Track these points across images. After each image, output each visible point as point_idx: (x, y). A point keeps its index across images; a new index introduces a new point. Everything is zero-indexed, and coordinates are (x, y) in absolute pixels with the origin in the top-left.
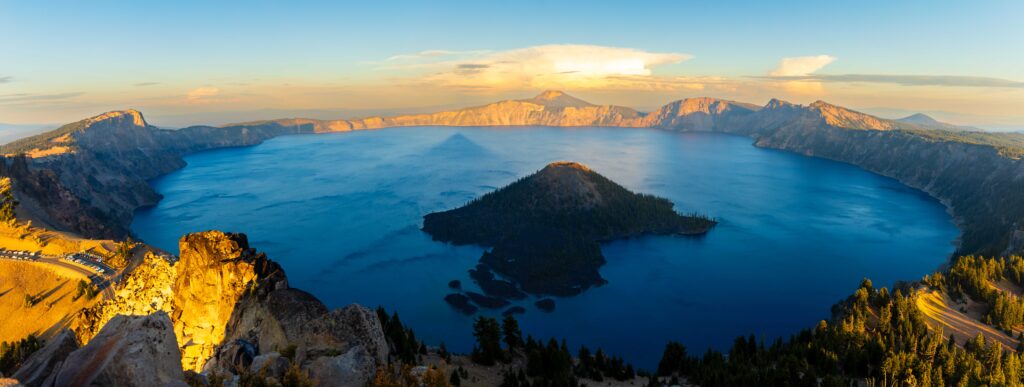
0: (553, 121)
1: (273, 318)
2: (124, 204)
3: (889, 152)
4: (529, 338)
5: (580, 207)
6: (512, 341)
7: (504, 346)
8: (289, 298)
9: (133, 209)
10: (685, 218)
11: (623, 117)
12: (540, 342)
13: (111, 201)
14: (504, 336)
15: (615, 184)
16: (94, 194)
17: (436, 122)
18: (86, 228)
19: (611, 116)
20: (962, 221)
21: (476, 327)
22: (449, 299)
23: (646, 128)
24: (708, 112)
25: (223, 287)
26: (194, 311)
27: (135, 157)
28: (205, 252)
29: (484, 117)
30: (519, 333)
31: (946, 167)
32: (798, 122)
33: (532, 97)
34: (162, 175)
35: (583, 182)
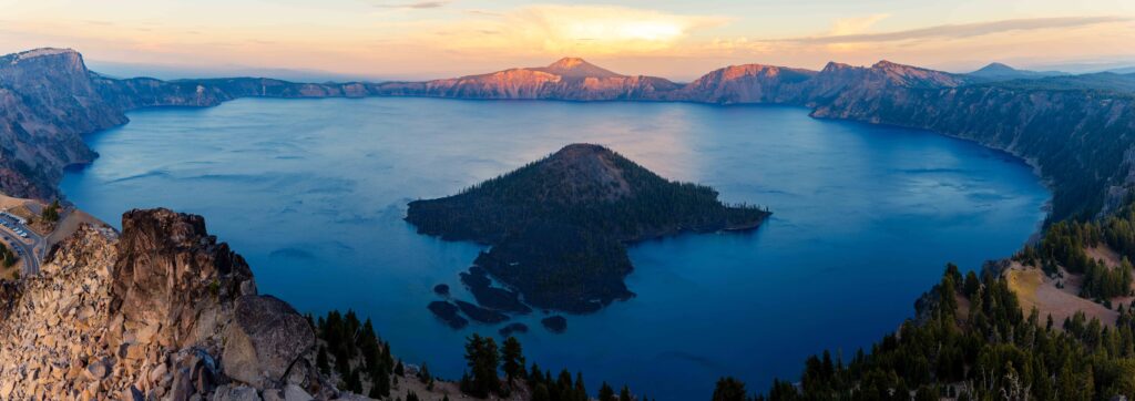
0: (571, 94)
1: (241, 330)
2: (54, 160)
3: (965, 111)
4: (534, 367)
5: (602, 199)
6: (513, 369)
7: (502, 376)
8: (263, 309)
9: (63, 165)
10: (732, 209)
11: (655, 89)
12: (548, 375)
13: (38, 154)
14: (502, 363)
15: (646, 171)
16: (18, 144)
17: (430, 92)
18: (8, 183)
19: (642, 88)
20: (1051, 182)
21: (469, 348)
22: (434, 307)
24: (756, 80)
25: (176, 280)
26: (137, 303)
27: (69, 106)
28: (153, 234)
30: (523, 360)
31: (1030, 120)
32: (860, 86)
33: (546, 65)
34: (100, 130)
35: (606, 169)
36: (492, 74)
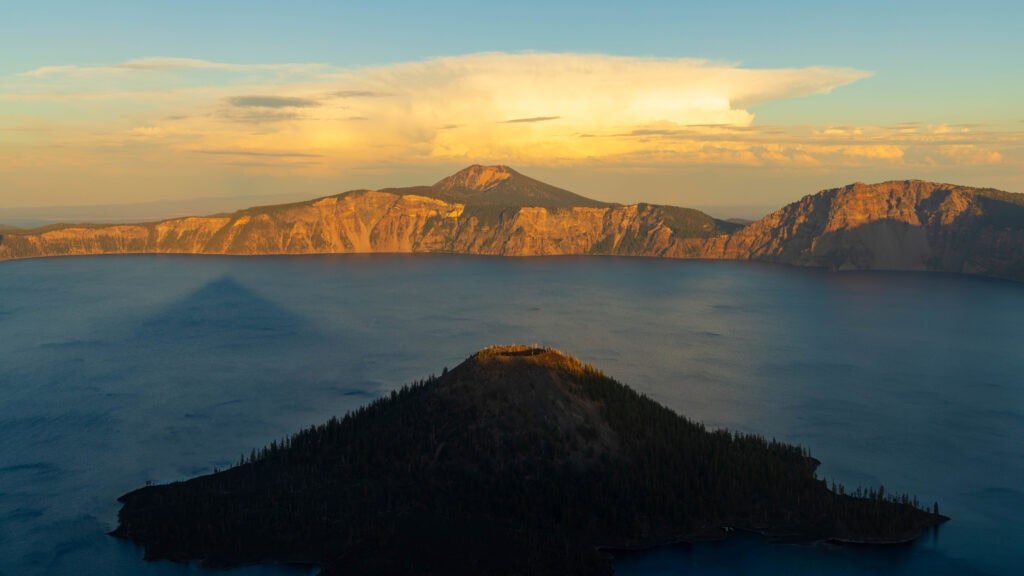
0: (487, 243)
10: (850, 499)
11: (675, 232)
15: (655, 406)
17: (163, 245)
19: (644, 230)
23: (739, 261)
24: (914, 221)
29: (300, 230)
33: (430, 182)
35: (567, 400)
36: (310, 204)
